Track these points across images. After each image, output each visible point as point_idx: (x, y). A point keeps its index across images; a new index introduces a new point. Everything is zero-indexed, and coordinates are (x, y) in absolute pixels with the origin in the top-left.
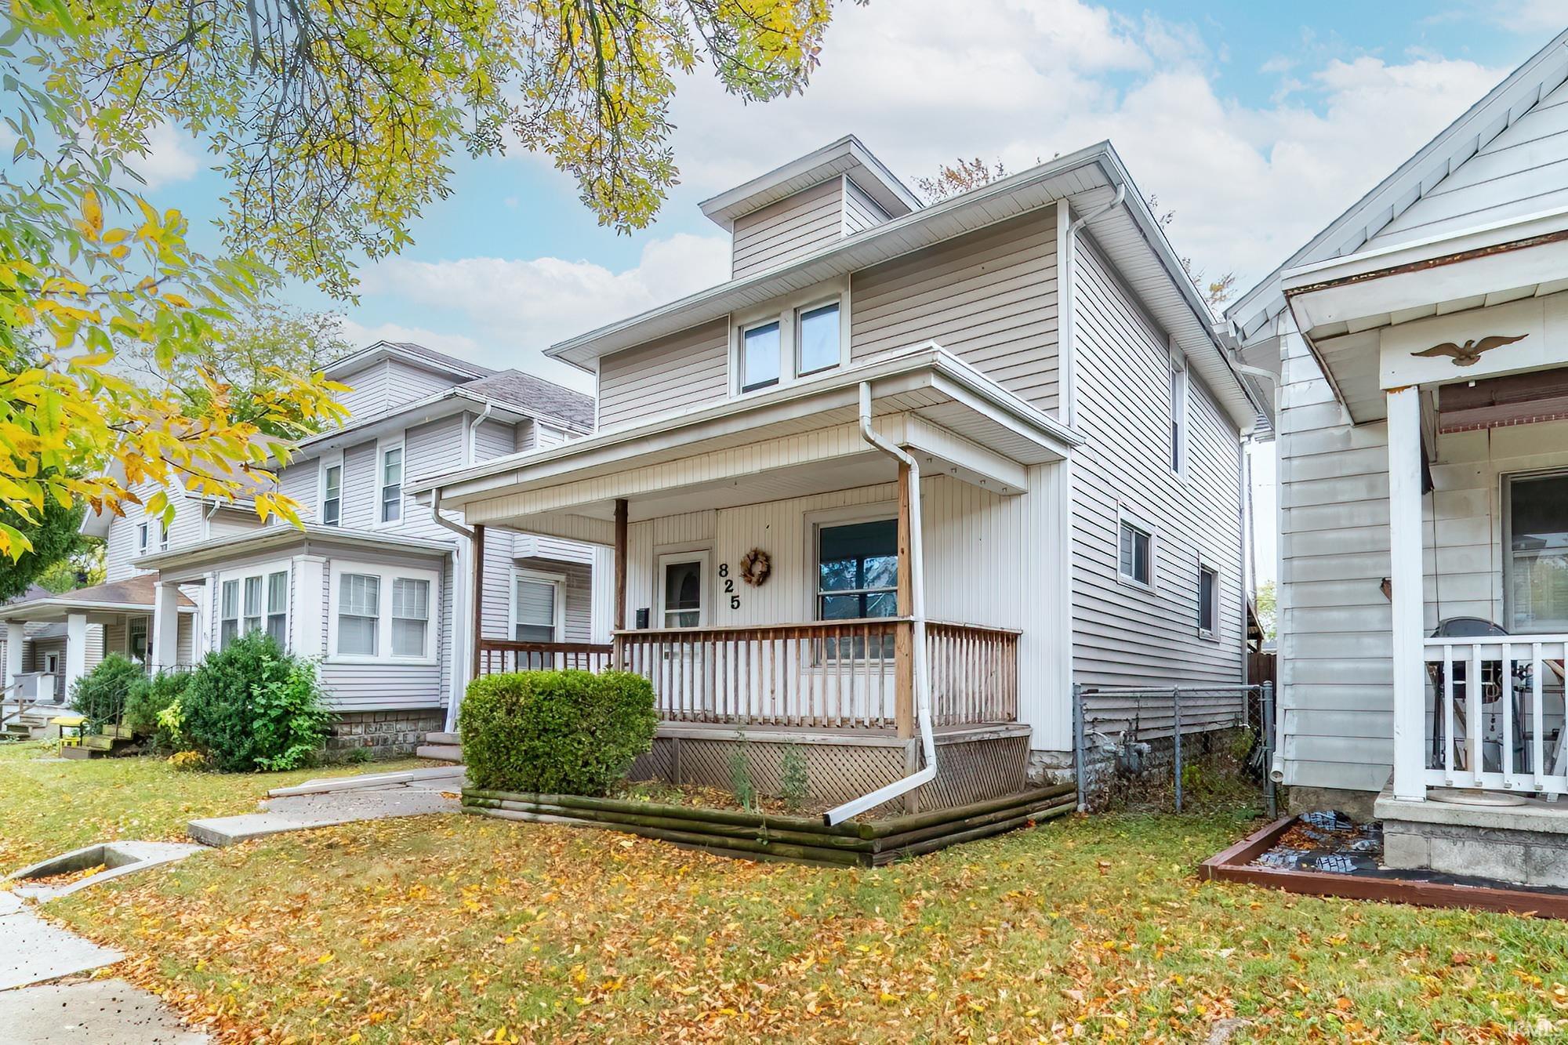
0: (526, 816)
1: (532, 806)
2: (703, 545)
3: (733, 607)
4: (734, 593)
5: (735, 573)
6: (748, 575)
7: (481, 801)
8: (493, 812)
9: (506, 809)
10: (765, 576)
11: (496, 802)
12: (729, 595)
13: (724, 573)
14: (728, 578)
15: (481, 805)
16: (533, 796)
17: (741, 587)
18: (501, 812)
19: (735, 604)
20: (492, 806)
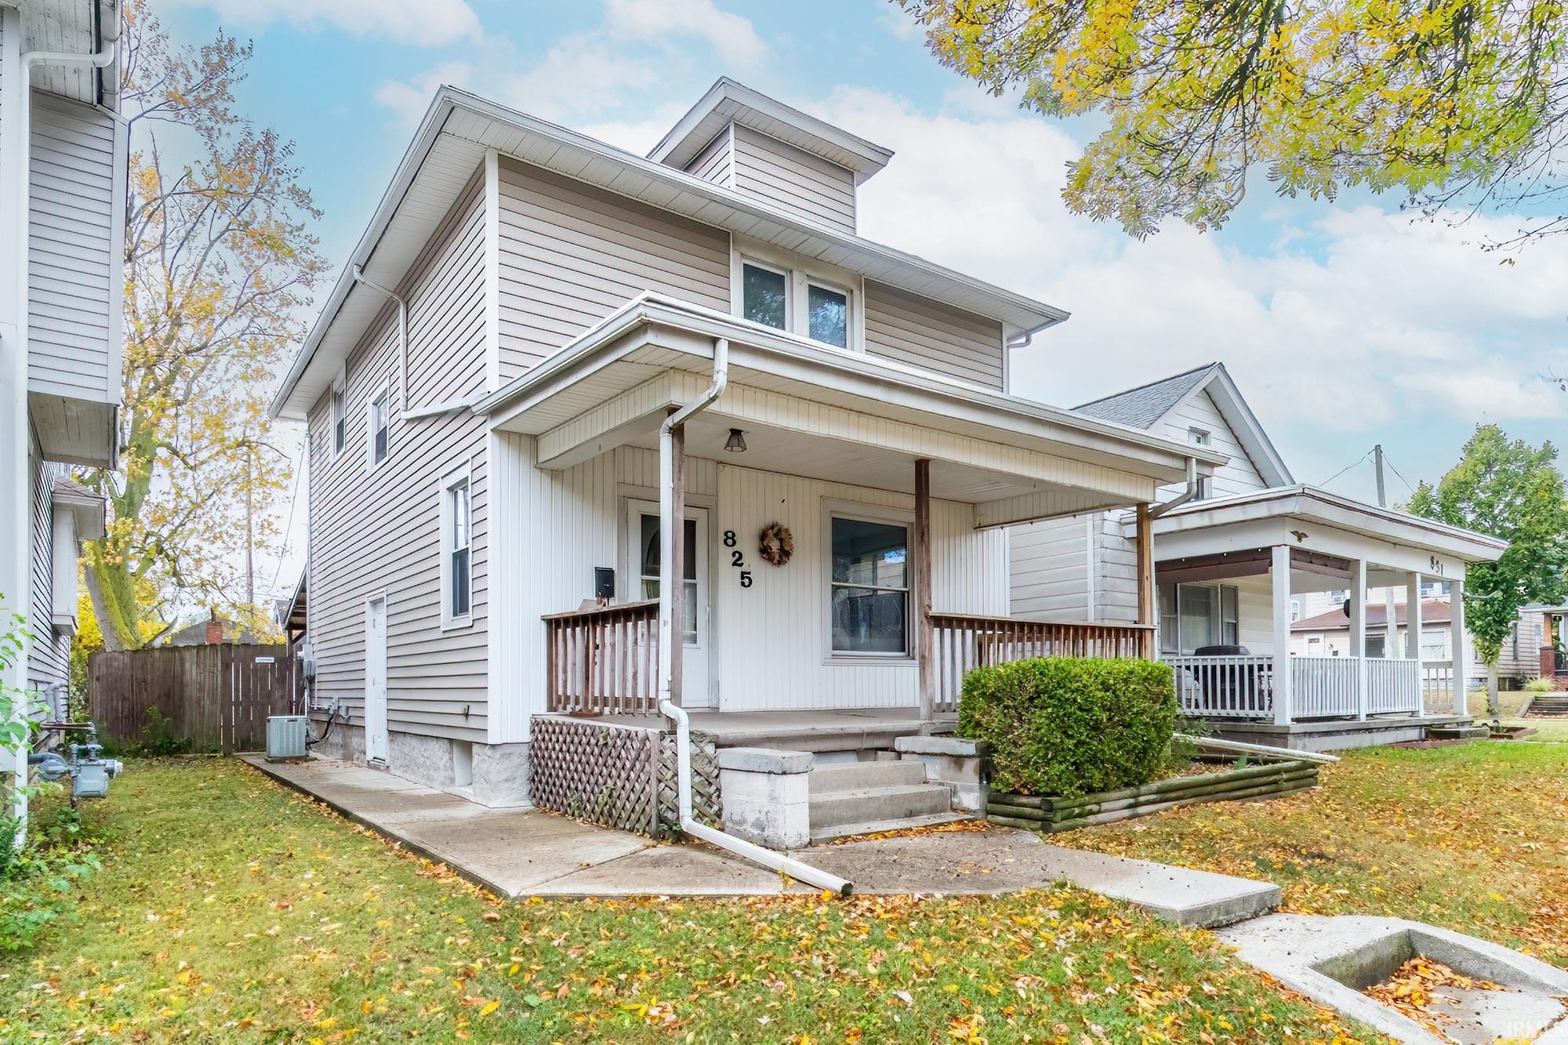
0: (1127, 813)
1: (1132, 801)
2: (702, 502)
3: (743, 584)
4: (744, 568)
5: (748, 546)
6: (765, 551)
7: (1077, 811)
8: (1091, 819)
9: (1106, 811)
10: (785, 554)
11: (1095, 808)
12: (738, 570)
13: (730, 542)
14: (736, 548)
15: (1080, 815)
16: (1128, 792)
17: (753, 562)
18: (1101, 817)
19: (746, 581)
20: (1091, 813)
